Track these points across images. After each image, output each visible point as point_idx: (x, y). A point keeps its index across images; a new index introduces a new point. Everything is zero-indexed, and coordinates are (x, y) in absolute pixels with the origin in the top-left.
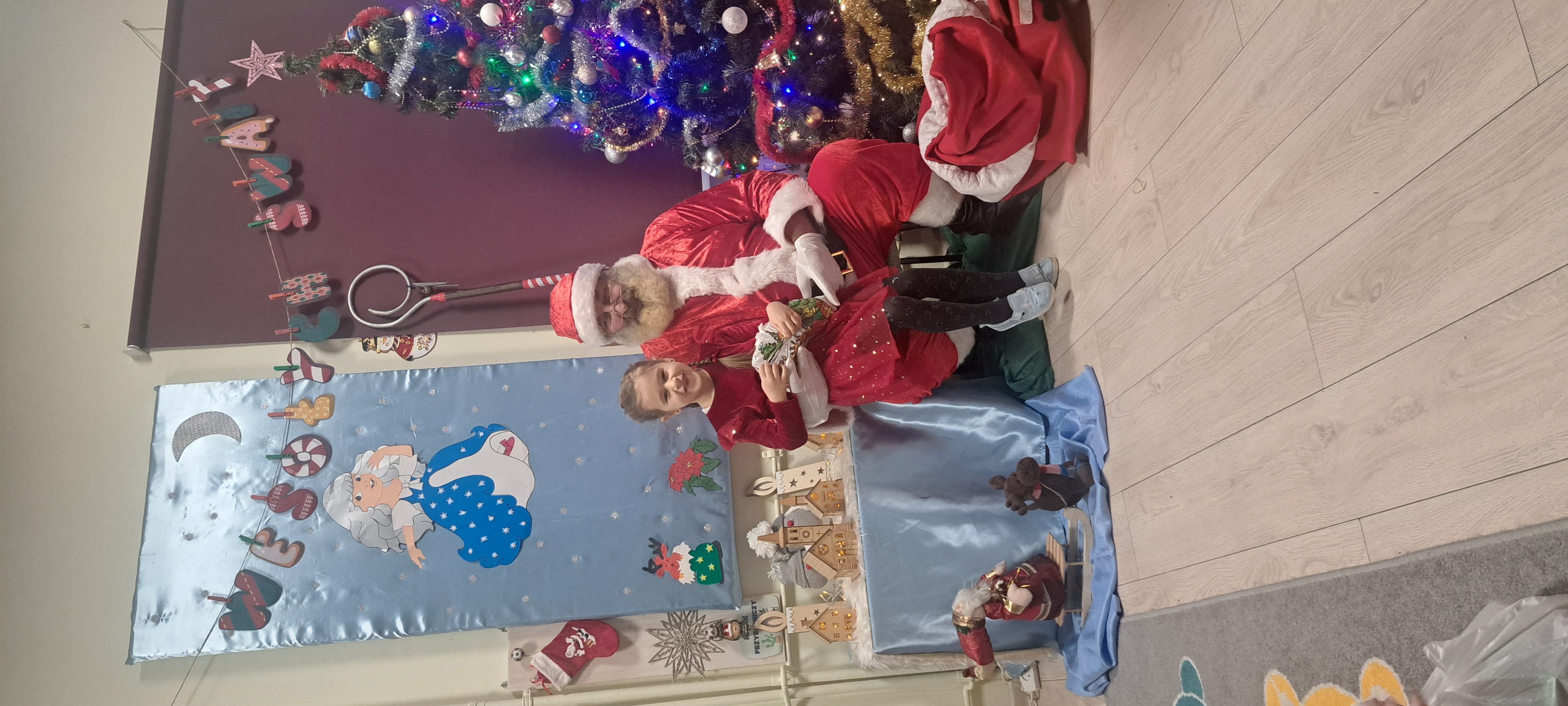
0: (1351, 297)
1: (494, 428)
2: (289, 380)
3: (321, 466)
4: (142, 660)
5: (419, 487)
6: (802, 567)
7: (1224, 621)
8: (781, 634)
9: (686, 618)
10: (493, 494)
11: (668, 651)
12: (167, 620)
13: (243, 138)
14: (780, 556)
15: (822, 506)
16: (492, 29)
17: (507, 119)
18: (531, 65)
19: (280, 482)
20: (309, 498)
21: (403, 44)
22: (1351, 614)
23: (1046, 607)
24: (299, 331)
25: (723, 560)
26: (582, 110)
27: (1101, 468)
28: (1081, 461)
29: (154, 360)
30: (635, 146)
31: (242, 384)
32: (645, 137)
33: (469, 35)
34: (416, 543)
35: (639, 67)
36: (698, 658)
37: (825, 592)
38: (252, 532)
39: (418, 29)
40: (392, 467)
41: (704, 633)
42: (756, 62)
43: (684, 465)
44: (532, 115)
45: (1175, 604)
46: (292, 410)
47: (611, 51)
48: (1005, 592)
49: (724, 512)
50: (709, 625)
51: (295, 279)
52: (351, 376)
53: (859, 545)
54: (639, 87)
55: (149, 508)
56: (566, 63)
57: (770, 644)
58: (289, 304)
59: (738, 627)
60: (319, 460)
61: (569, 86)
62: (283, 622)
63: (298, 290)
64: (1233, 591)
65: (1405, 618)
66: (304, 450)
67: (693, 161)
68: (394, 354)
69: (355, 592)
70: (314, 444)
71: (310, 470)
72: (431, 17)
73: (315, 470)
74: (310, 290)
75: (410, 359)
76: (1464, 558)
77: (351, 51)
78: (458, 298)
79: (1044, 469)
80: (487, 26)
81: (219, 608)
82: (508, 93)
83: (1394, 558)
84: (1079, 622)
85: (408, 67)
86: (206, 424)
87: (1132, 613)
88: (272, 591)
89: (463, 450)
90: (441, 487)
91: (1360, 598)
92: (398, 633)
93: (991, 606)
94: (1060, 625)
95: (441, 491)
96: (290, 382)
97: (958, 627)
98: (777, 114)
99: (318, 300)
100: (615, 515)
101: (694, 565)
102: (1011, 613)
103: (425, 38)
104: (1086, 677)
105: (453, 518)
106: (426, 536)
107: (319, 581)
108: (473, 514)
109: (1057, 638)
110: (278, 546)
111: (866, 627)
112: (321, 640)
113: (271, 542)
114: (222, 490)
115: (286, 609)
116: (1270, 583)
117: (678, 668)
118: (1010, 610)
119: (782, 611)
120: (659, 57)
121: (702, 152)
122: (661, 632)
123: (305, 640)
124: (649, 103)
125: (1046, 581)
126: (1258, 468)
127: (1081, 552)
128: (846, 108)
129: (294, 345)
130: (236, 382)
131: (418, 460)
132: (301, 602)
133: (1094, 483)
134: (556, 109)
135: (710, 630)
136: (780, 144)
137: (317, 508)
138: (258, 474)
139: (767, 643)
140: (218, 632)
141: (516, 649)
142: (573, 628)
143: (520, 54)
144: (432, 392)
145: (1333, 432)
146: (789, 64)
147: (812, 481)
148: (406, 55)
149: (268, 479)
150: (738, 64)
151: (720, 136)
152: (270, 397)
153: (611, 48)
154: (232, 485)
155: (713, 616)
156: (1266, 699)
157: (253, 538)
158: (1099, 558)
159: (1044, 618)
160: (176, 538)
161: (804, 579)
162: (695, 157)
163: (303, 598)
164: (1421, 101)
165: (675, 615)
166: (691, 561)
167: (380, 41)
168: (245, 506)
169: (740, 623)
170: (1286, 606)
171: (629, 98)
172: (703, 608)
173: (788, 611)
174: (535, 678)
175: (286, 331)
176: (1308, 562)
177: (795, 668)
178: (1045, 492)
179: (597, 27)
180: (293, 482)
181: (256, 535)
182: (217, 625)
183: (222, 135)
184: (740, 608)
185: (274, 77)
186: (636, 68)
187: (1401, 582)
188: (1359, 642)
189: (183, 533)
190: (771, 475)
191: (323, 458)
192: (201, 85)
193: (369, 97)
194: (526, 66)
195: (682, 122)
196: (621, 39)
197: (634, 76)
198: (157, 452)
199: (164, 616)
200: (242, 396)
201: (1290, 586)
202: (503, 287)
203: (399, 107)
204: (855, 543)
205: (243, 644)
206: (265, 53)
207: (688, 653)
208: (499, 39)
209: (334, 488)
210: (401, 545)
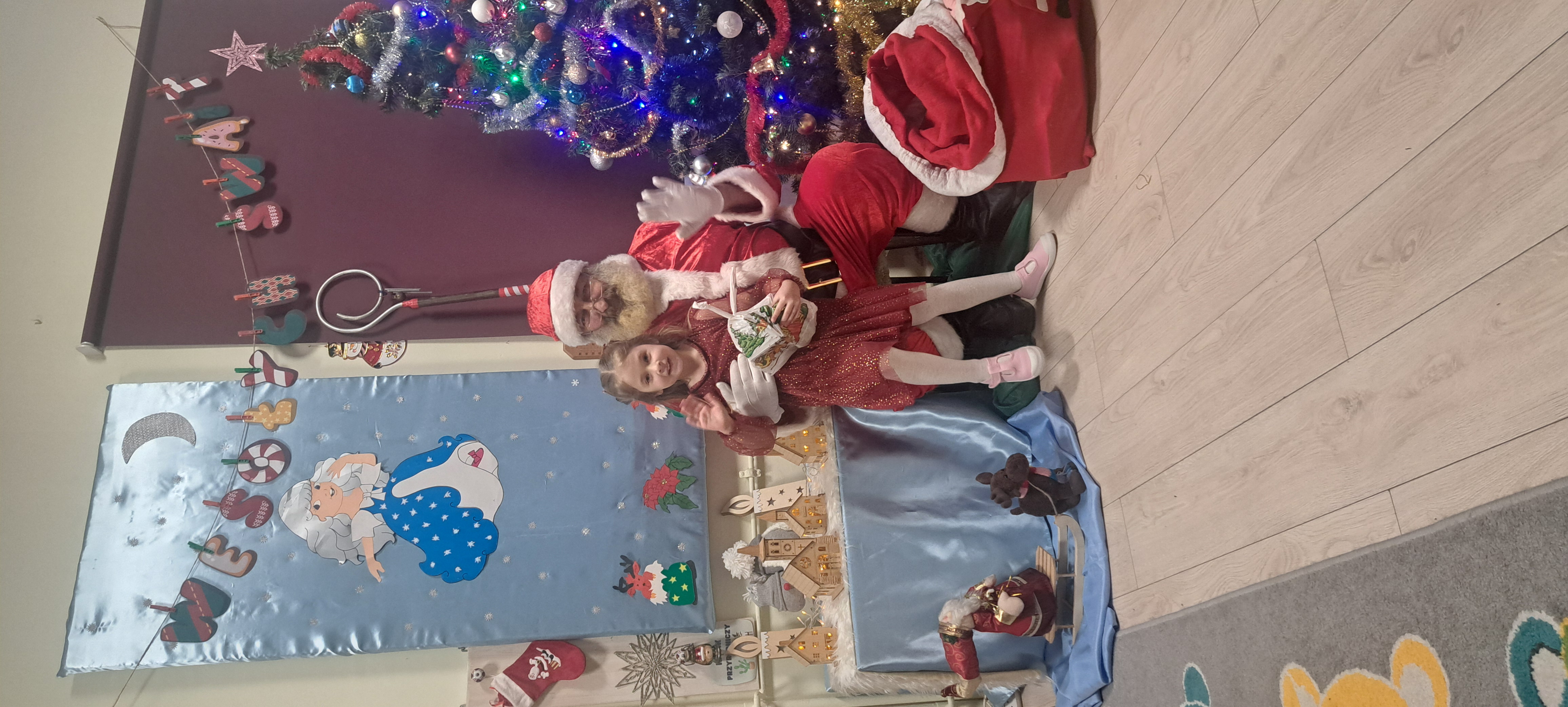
0: (1380, 259)
1: (463, 438)
2: (249, 382)
3: (279, 472)
4: (75, 672)
5: (382, 496)
6: (779, 588)
7: (1235, 619)
8: (754, 660)
9: (657, 641)
10: (460, 505)
11: (637, 675)
12: (105, 630)
13: (216, 137)
14: (756, 577)
15: (803, 520)
16: (482, 25)
17: (493, 120)
18: (521, 62)
19: (235, 488)
20: (265, 506)
21: (390, 38)
22: (1380, 591)
23: (1037, 620)
24: (264, 333)
25: (697, 580)
26: (569, 111)
29: (108, 359)
30: (622, 152)
31: (200, 386)
32: (633, 143)
33: (459, 32)
34: (375, 555)
35: (630, 69)
36: (668, 683)
37: (802, 615)
38: (202, 539)
39: (406, 23)
40: (354, 475)
41: (675, 657)
42: (749, 66)
43: (660, 482)
44: (518, 115)
45: (1179, 609)
46: (251, 414)
47: (604, 51)
48: (996, 602)
49: (699, 531)
50: (680, 649)
51: (263, 280)
52: (315, 381)
53: (843, 557)
54: (629, 88)
55: (94, 511)
56: (555, 63)
57: (743, 670)
58: (254, 305)
59: (710, 650)
60: (277, 466)
61: (559, 86)
62: (229, 635)
63: (265, 291)
64: (1244, 586)
65: (1442, 588)
66: (262, 456)
67: (681, 169)
68: (361, 361)
69: (308, 605)
70: (272, 449)
71: (267, 476)
72: (420, 12)
74: (277, 292)
75: (378, 366)
76: (1510, 513)
77: (336, 44)
78: (431, 305)
79: (1033, 469)
80: (477, 21)
81: (162, 619)
82: (497, 92)
83: (1429, 526)
85: (393, 62)
86: (159, 425)
87: (1129, 625)
88: (220, 601)
89: (430, 460)
90: (405, 498)
91: (1391, 572)
92: (352, 649)
93: (980, 617)
94: (1051, 642)
95: (404, 501)
96: (251, 385)
97: (945, 637)
98: (768, 121)
99: (287, 302)
100: (585, 532)
101: (666, 585)
102: (1001, 623)
103: (413, 32)
104: (1077, 697)
105: (416, 529)
106: (386, 547)
107: (270, 593)
108: (438, 526)
109: (1044, 659)
110: (229, 555)
111: (849, 642)
112: (269, 655)
113: (221, 550)
114: (172, 495)
115: (233, 621)
116: (1287, 572)
117: (646, 693)
118: (1000, 620)
119: (756, 636)
120: (652, 59)
121: (690, 160)
123: (253, 654)
124: (639, 107)
125: (1037, 593)
126: (1274, 452)
127: (1072, 564)
129: (257, 348)
130: (194, 383)
131: (382, 469)
132: (250, 613)
134: (542, 111)
135: (681, 654)
136: (770, 154)
137: (273, 516)
138: (212, 479)
139: (741, 669)
140: (159, 644)
141: (476, 670)
142: (538, 649)
143: (510, 51)
144: (400, 399)
145: (1360, 403)
146: (782, 73)
147: (790, 500)
148: (393, 49)
149: (222, 485)
150: (732, 68)
151: (708, 146)
152: (229, 400)
153: (602, 48)
154: (183, 489)
155: (684, 639)
156: (1282, 696)
159: (1034, 632)
160: (120, 544)
161: (781, 601)
162: (683, 165)
163: (253, 610)
164: (1459, 48)
165: (644, 638)
166: (663, 581)
167: (366, 34)
169: (713, 647)
170: (1306, 593)
171: (619, 101)
172: (674, 630)
173: (763, 635)
174: (496, 701)
175: (250, 332)
176: (1331, 543)
177: (769, 695)
178: (1032, 491)
179: (591, 26)
180: (248, 488)
181: (206, 543)
182: (159, 636)
183: (195, 133)
184: (713, 631)
185: (255, 68)
186: (628, 70)
187: (1439, 549)
188: (1390, 620)
189: (128, 538)
190: (748, 494)
191: (281, 464)
192: (175, 83)
193: (352, 91)
194: (515, 64)
195: (672, 126)
196: (613, 39)
197: (625, 78)
198: (105, 453)
199: (102, 625)
200: (199, 398)
201: (1311, 571)
202: (479, 295)
203: (382, 104)
204: (839, 557)
205: (185, 657)
206: (246, 44)
207: (657, 677)
208: (489, 36)
209: (292, 495)
210: (360, 558)
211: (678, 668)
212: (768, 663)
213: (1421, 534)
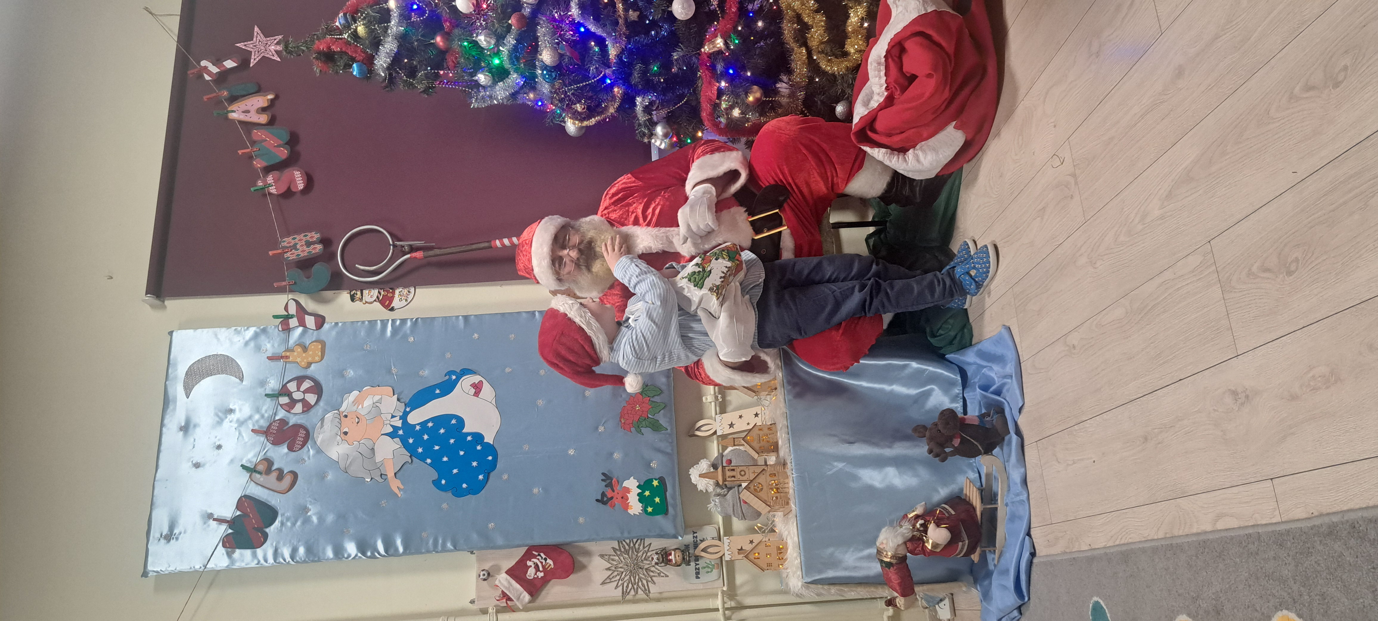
0: (1267, 270)
1: (465, 372)
2: (285, 327)
3: (313, 403)
4: (155, 574)
5: (399, 423)
6: (738, 501)
7: (1135, 567)
8: (718, 561)
9: (634, 545)
10: (464, 431)
11: (618, 574)
12: (177, 539)
13: (248, 112)
14: (719, 490)
15: (757, 447)
16: (467, 16)
17: (479, 97)
18: (501, 48)
19: (277, 418)
20: (302, 433)
21: (387, 29)
22: (1262, 568)
23: (963, 545)
24: (295, 283)
25: (668, 494)
26: (545, 88)
27: (1016, 420)
28: (997, 413)
29: (168, 308)
30: (593, 121)
31: (244, 330)
32: (602, 113)
33: (447, 21)
34: (395, 474)
35: (597, 50)
36: (645, 582)
37: (759, 525)
38: (252, 462)
39: (401, 15)
40: (375, 406)
41: (650, 559)
42: (702, 45)
43: (634, 408)
44: (501, 92)
45: (1086, 548)
46: (288, 354)
47: (572, 36)
48: (925, 530)
49: (669, 450)
50: (654, 552)
51: (292, 237)
52: (340, 324)
53: (791, 484)
54: (596, 68)
55: (163, 440)
56: (531, 46)
57: (709, 570)
58: (286, 259)
60: (311, 398)
61: (534, 67)
62: (278, 543)
63: (294, 247)
64: (1143, 540)
65: (1317, 576)
66: (298, 390)
67: (644, 134)
68: (377, 305)
69: (342, 517)
70: (306, 384)
71: (303, 407)
72: (412, 5)
73: (307, 407)
74: (305, 247)
75: (392, 309)
77: (342, 35)
78: (435, 256)
79: (963, 419)
80: (461, 13)
81: (223, 529)
82: (481, 73)
83: (1307, 518)
84: (993, 559)
85: (391, 50)
86: (213, 365)
87: (1044, 554)
88: (269, 514)
89: (438, 391)
90: (418, 424)
91: (1272, 554)
92: (379, 553)
93: (913, 544)
94: (975, 562)
95: (418, 428)
96: (287, 329)
97: (882, 561)
98: (720, 93)
99: (313, 256)
100: (571, 452)
101: (641, 498)
102: (930, 550)
103: (407, 23)
104: (1000, 610)
105: (428, 452)
106: (404, 467)
107: (310, 507)
108: (447, 450)
109: (971, 572)
110: (274, 475)
111: (796, 558)
112: (311, 559)
113: (268, 471)
114: (226, 423)
115: (281, 530)
116: (1181, 534)
117: (626, 590)
118: (930, 547)
119: (720, 540)
120: (616, 41)
121: (652, 126)
122: (612, 557)
123: (298, 558)
124: (605, 82)
125: (963, 521)
126: (1171, 427)
127: (996, 495)
128: (783, 87)
129: (291, 296)
130: (239, 328)
131: (398, 400)
132: (294, 524)
133: (1009, 433)
134: (522, 87)
135: (655, 557)
136: (723, 120)
137: (309, 442)
138: (258, 410)
139: (707, 569)
140: (221, 550)
141: (483, 570)
142: (534, 552)
143: (491, 38)
144: (411, 339)
145: (1247, 397)
146: (732, 47)
147: (748, 424)
148: (390, 39)
149: (266, 415)
150: (686, 47)
151: (668, 113)
152: (269, 342)
153: (572, 33)
154: (235, 420)
155: (658, 544)
157: (253, 467)
158: (1013, 502)
159: (962, 555)
160: (186, 467)
161: (740, 512)
162: (646, 132)
163: (296, 521)
164: (1342, 86)
165: (624, 543)
166: (639, 494)
167: (367, 26)
168: (246, 439)
170: (1197, 557)
171: (588, 78)
172: (649, 537)
173: (725, 539)
174: (499, 597)
175: (284, 283)
176: (1219, 517)
177: (731, 592)
178: (963, 441)
179: (560, 14)
180: (288, 418)
181: (256, 465)
182: (221, 544)
183: (229, 109)
184: (682, 538)
185: (273, 58)
186: (594, 51)
187: (1314, 542)
188: (1270, 595)
189: (192, 462)
190: (711, 418)
191: (315, 397)
192: (211, 64)
193: (358, 76)
194: (496, 49)
195: (635, 99)
196: (581, 25)
197: (592, 58)
198: (170, 391)
199: (175, 535)
200: (245, 341)
201: (1202, 538)
202: (474, 247)
203: (383, 85)
204: (788, 483)
205: (243, 561)
206: (266, 37)
207: (636, 576)
208: (472, 24)
209: (324, 424)
210: (383, 476)
211: (653, 569)
212: (731, 563)
213: (1299, 525)
